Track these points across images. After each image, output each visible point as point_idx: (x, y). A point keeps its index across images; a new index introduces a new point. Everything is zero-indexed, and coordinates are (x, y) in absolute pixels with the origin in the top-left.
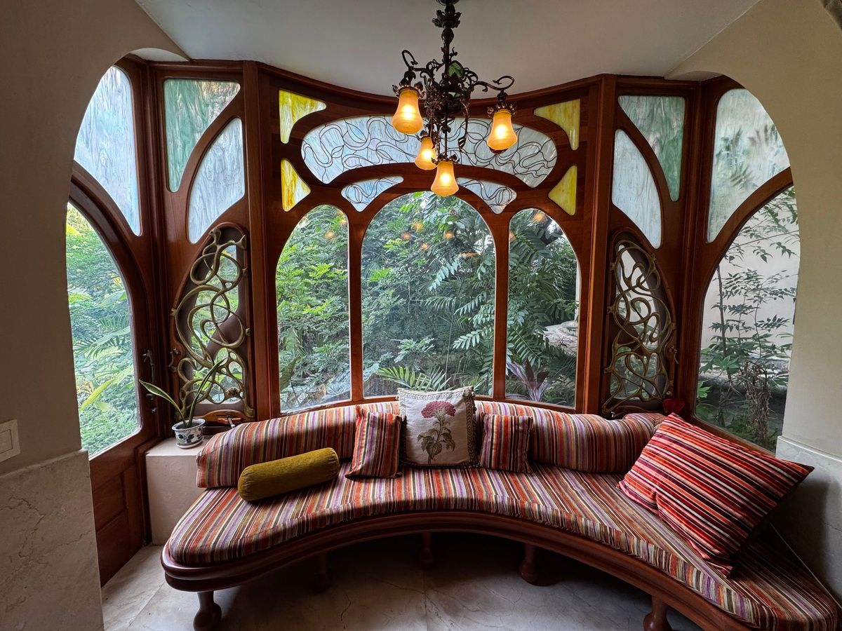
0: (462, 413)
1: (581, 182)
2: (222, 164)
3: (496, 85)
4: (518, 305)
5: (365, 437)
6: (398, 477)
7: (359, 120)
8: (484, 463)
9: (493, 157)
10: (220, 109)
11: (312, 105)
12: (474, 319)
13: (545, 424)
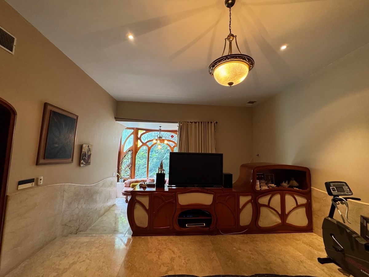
2: (130, 140)
10: (130, 133)
11: (143, 132)
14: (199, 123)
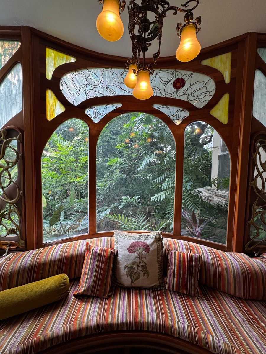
0: (154, 250)
1: (231, 103)
2: (10, 91)
3: (184, 8)
4: (187, 179)
5: (88, 266)
6: (109, 297)
7: (96, 70)
8: (169, 287)
9: (175, 92)
10: (9, 58)
11: (67, 59)
12: (162, 186)
13: (210, 260)
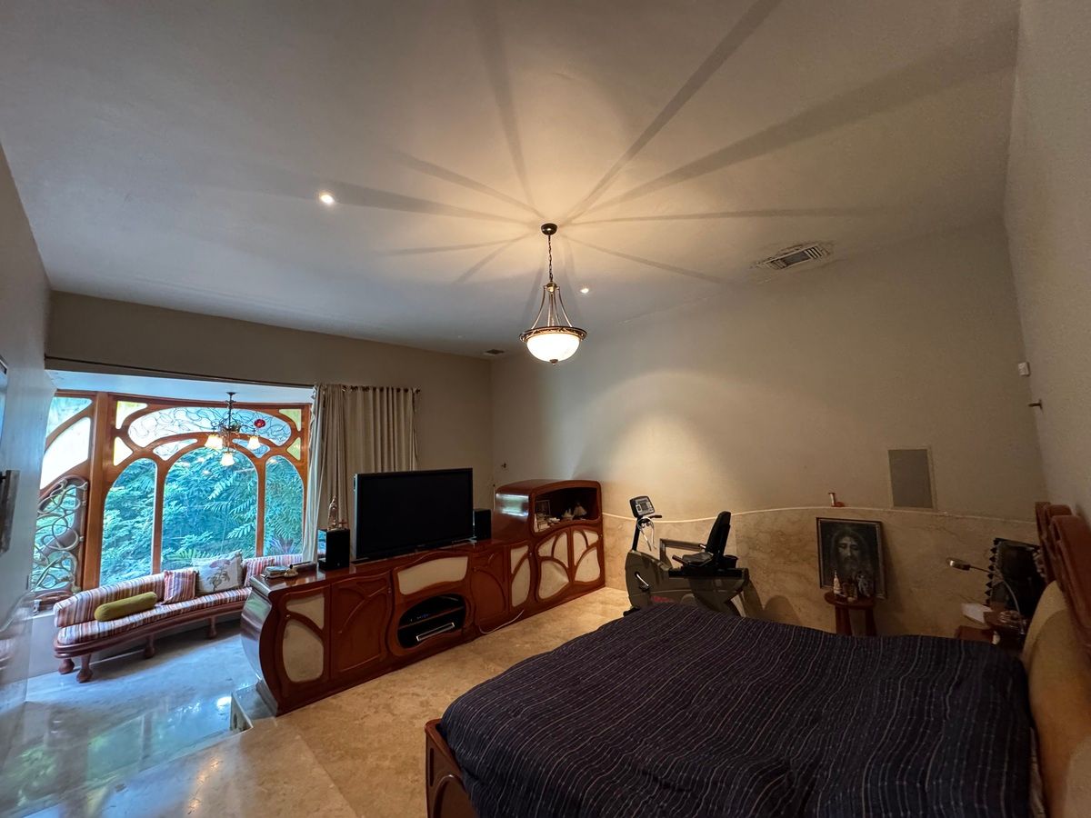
0: (234, 563)
5: (172, 583)
11: (138, 406)
12: (245, 515)
14: (374, 389)
